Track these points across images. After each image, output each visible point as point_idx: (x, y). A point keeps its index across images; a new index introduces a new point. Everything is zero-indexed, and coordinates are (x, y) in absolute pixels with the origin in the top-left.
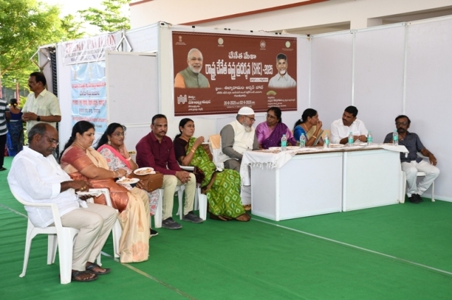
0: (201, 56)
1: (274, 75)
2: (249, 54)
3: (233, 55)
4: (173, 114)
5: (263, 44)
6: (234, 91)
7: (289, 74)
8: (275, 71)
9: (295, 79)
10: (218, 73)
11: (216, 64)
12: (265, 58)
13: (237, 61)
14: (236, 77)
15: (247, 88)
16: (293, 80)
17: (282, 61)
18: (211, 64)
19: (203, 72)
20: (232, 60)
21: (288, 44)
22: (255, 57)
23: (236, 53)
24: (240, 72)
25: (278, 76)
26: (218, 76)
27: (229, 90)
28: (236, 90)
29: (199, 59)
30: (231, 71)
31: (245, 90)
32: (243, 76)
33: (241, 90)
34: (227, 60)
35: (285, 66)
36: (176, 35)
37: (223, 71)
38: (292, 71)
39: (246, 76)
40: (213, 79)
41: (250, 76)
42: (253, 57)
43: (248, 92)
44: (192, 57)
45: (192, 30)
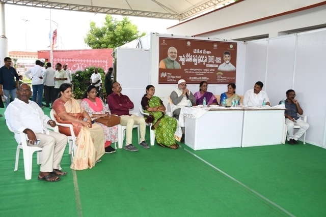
0: (176, 51)
1: (222, 63)
2: (206, 51)
3: (195, 51)
4: (158, 83)
5: (215, 46)
6: (196, 71)
7: (231, 63)
8: (223, 61)
9: (236, 66)
10: (186, 61)
11: (185, 56)
12: (216, 53)
13: (198, 55)
14: (198, 64)
15: (204, 70)
16: (234, 67)
17: (227, 55)
18: (182, 56)
19: (177, 60)
20: (195, 54)
21: (231, 46)
22: (210, 52)
23: (198, 50)
24: (200, 61)
25: (224, 64)
26: (186, 63)
27: (193, 71)
28: (197, 71)
29: (175, 53)
30: (195, 60)
31: (203, 71)
32: (202, 63)
33: (200, 71)
34: (192, 54)
35: (229, 58)
36: (161, 39)
37: (189, 60)
38: (234, 61)
39: (204, 63)
40: (183, 64)
41: (206, 63)
42: (209, 52)
43: (205, 73)
44: (170, 51)
45: (171, 37)
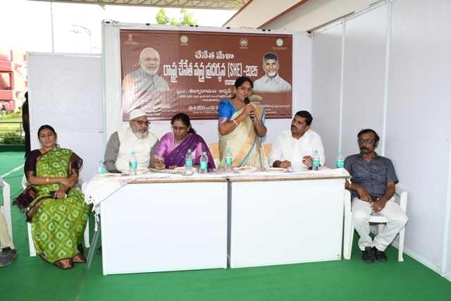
0: (157, 55)
1: (259, 77)
2: (223, 53)
3: (199, 55)
4: (122, 119)
5: (244, 42)
6: (202, 94)
7: (280, 76)
8: (261, 73)
9: (290, 82)
10: (180, 75)
11: (178, 65)
12: (244, 58)
13: (206, 61)
14: (205, 79)
15: (220, 91)
16: (286, 84)
17: (271, 61)
18: (171, 65)
19: (160, 73)
20: (199, 61)
21: (280, 42)
22: (233, 56)
23: (206, 52)
24: (210, 74)
25: (265, 78)
26: (179, 78)
27: (197, 94)
28: (205, 94)
29: (155, 60)
30: (198, 73)
31: (218, 93)
32: (215, 78)
33: (212, 94)
34: (193, 60)
35: (275, 67)
36: (124, 34)
37: (188, 72)
38: (286, 73)
39: (220, 78)
40: (173, 81)
41: (224, 78)
42: (230, 56)
43: (222, 97)
44: (145, 57)
45: (146, 28)
